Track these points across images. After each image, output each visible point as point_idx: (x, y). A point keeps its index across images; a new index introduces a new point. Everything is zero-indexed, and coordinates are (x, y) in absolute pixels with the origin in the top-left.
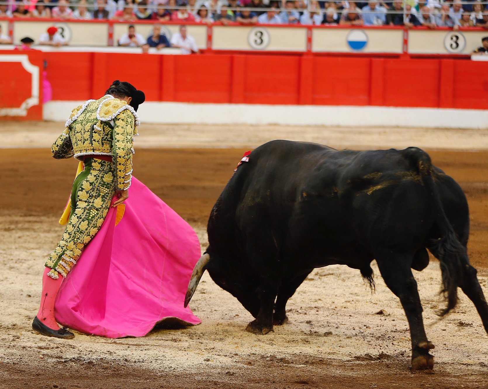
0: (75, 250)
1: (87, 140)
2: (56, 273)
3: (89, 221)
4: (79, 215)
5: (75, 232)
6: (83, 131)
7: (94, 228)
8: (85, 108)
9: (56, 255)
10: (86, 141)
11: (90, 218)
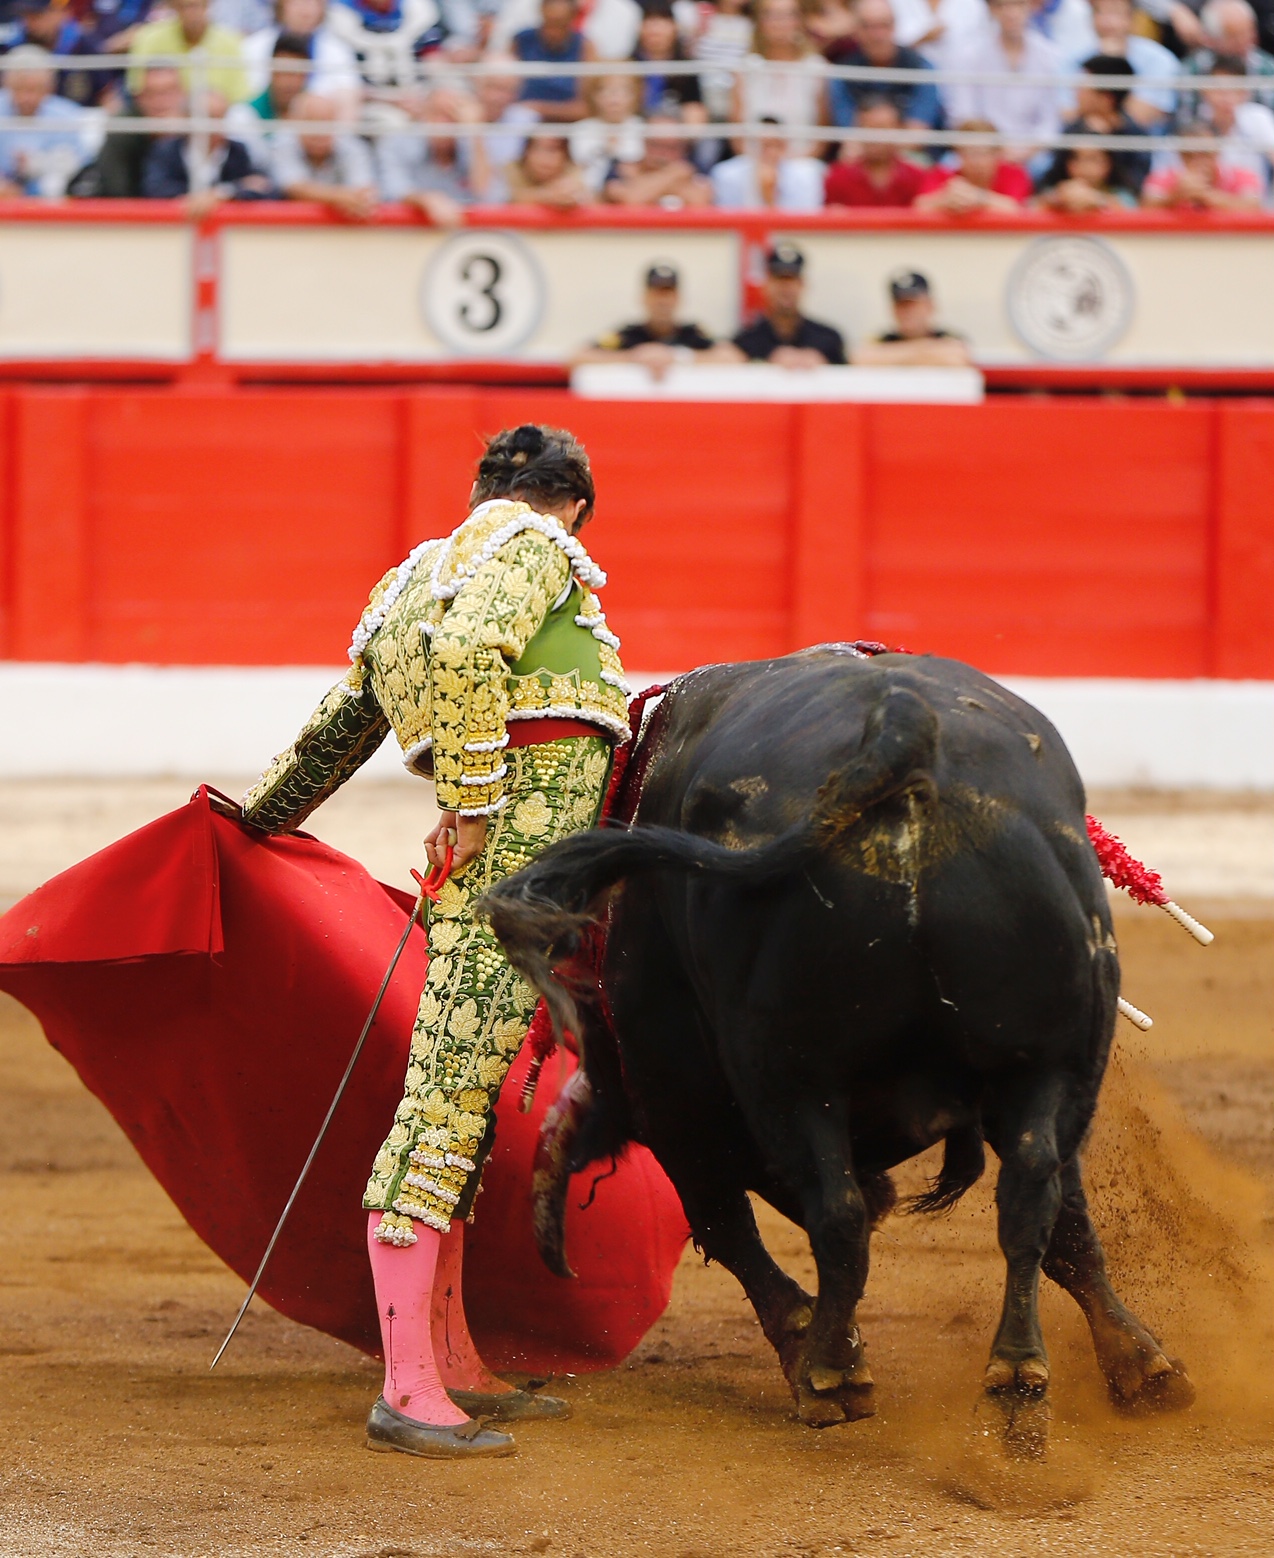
0: (454, 1119)
1: (423, 688)
2: (404, 1221)
3: (480, 998)
4: (440, 987)
5: (438, 1054)
6: (402, 661)
7: (505, 1021)
8: (406, 577)
9: (390, 1156)
10: (421, 692)
11: (481, 985)
